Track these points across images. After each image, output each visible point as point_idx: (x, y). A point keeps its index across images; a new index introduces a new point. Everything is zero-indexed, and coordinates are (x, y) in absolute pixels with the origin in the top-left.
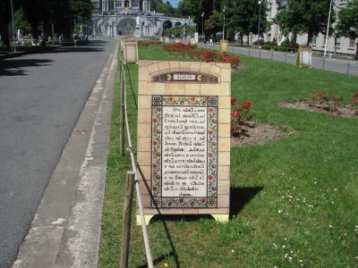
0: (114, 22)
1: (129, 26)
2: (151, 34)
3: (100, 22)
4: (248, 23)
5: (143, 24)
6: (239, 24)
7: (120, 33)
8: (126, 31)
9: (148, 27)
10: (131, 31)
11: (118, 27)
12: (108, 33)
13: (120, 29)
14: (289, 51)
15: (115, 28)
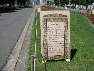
0: (35, 1)
1: (39, 2)
2: (44, 4)
3: (31, 1)
4: (65, 2)
5: (42, 2)
6: (63, 2)
7: (36, 4)
8: (38, 4)
9: (43, 2)
10: (39, 3)
11: (36, 2)
12: (33, 4)
13: (36, 3)
14: (72, 8)
15: (35, 3)
